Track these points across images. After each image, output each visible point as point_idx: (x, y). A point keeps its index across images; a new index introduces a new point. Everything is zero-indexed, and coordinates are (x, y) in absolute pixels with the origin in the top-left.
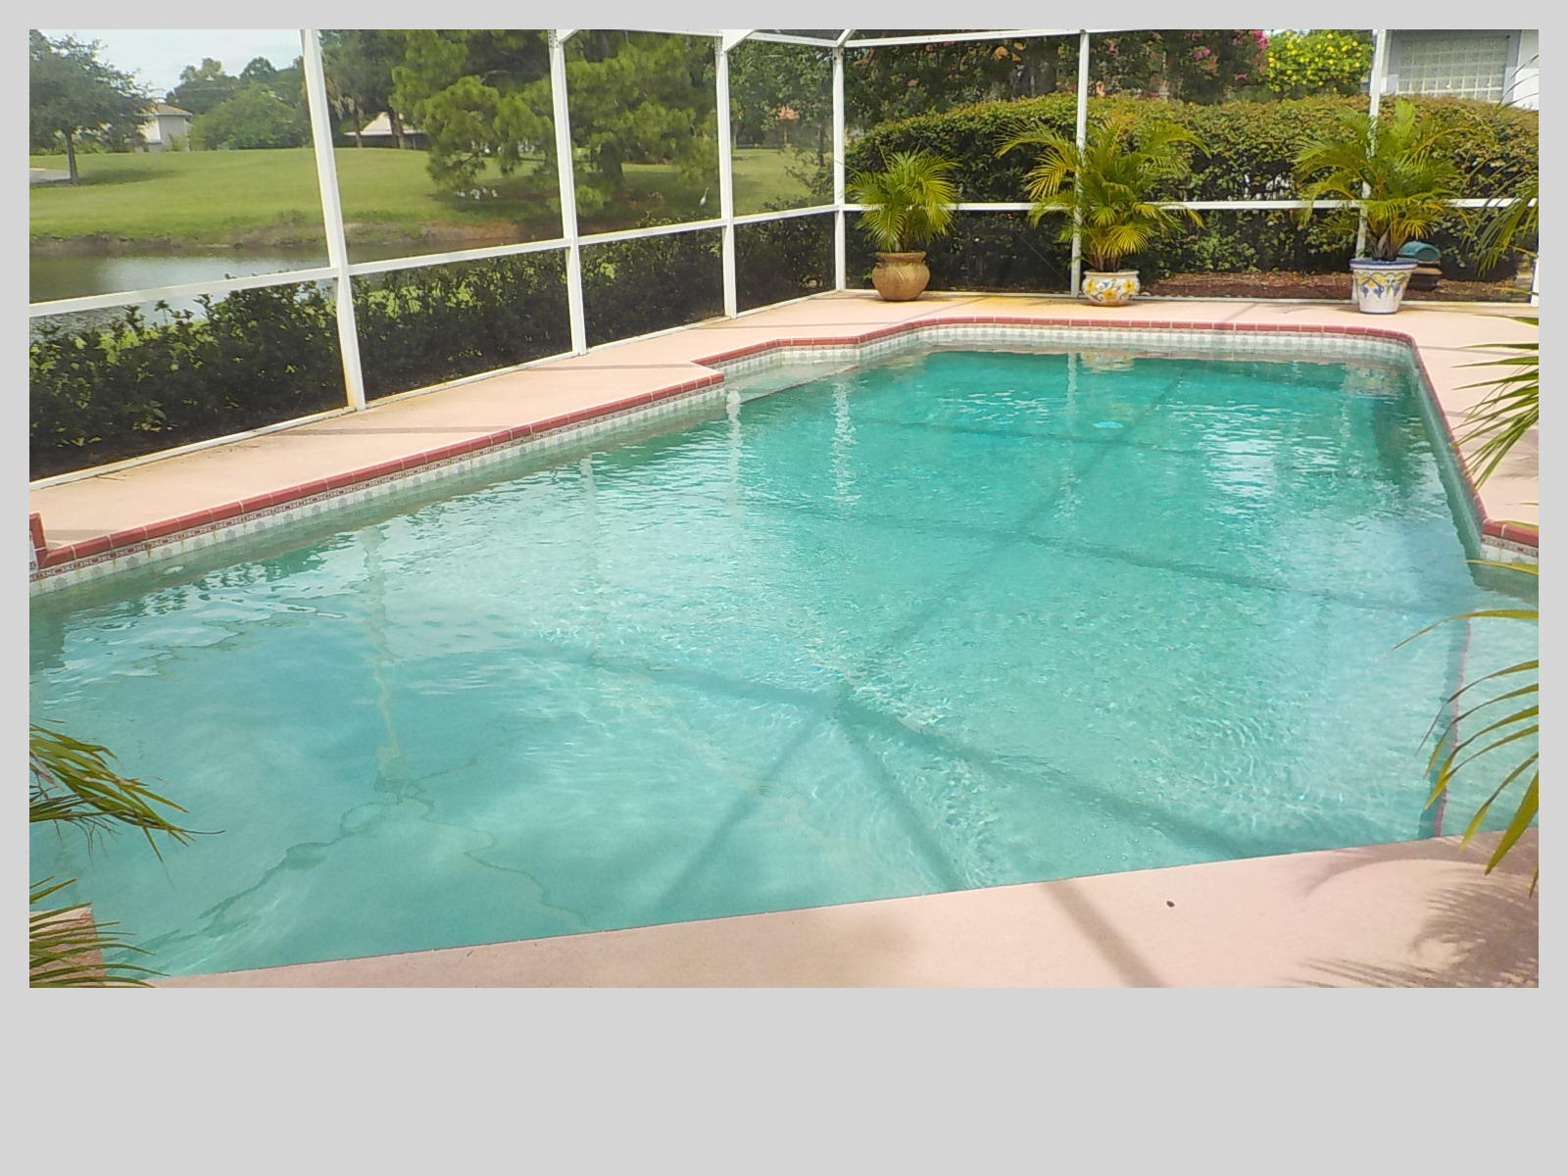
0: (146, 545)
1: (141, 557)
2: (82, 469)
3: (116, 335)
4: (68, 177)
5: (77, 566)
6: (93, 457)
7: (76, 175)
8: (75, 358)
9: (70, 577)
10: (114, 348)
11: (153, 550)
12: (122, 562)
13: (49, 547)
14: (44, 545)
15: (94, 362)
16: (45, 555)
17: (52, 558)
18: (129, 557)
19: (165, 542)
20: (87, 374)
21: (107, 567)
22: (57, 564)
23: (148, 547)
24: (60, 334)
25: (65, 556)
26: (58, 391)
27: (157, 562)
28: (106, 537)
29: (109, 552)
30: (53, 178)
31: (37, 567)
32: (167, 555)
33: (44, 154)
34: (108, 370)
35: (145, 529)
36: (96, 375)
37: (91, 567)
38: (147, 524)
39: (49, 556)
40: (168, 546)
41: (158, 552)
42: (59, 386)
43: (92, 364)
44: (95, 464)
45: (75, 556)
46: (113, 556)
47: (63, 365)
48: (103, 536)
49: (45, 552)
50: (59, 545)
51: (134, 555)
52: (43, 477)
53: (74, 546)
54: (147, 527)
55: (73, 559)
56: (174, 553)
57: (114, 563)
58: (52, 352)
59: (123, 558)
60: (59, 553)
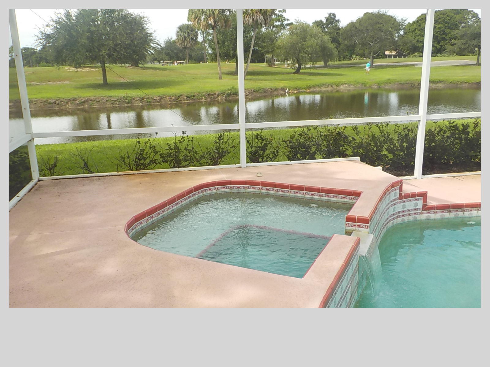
0: (463, 210)
1: (460, 214)
2: (449, 173)
3: (474, 126)
4: (476, 63)
5: (436, 212)
6: (454, 169)
7: (479, 62)
8: (457, 133)
9: (433, 216)
10: (473, 131)
11: (465, 212)
12: (452, 215)
13: (428, 204)
14: (426, 203)
15: (464, 135)
16: (426, 206)
17: (427, 208)
18: (455, 213)
19: (471, 210)
20: (460, 139)
21: (446, 215)
22: (429, 210)
23: (464, 211)
24: (454, 124)
25: (433, 208)
26: (448, 144)
27: (466, 217)
28: (449, 204)
29: (449, 210)
30: (470, 63)
31: (422, 210)
32: (470, 216)
33: (470, 56)
34: (468, 139)
35: (464, 204)
36: (463, 139)
37: (441, 214)
38: (466, 202)
39: (426, 207)
40: (472, 212)
41: (467, 213)
42: (449, 142)
43: (463, 135)
44: (454, 172)
45: (436, 209)
46: (450, 211)
47: (453, 134)
48: (448, 203)
49: (426, 205)
50: (432, 203)
51: (457, 213)
52: (434, 174)
53: (437, 205)
54: (465, 203)
55: (435, 210)
56: (473, 215)
57: (449, 214)
58: (450, 130)
59: (453, 213)
60: (431, 206)
